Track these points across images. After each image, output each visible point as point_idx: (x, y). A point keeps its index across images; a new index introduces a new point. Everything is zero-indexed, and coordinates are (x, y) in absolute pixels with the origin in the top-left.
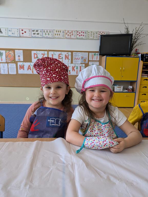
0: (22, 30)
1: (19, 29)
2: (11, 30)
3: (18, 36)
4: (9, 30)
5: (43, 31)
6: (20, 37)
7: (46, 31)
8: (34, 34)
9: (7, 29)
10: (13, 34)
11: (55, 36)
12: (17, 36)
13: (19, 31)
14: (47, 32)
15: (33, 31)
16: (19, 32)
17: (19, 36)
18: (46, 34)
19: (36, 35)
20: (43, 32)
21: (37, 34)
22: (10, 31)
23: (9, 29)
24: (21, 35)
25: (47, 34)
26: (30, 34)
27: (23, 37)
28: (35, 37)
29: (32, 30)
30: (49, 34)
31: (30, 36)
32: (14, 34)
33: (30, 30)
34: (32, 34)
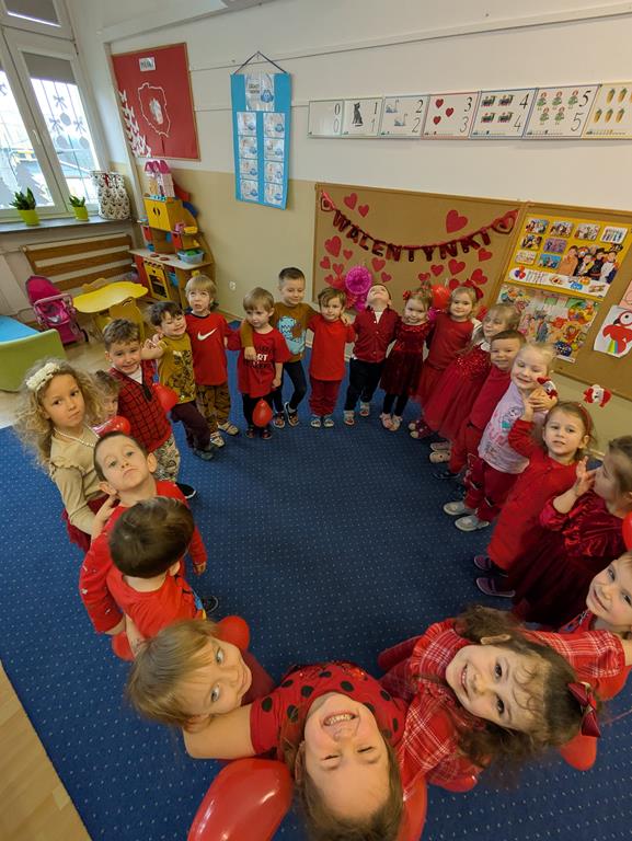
0: (439, 103)
1: (425, 99)
2: (392, 108)
3: (414, 134)
4: (385, 109)
5: (539, 97)
7: (550, 100)
8: (487, 119)
9: (380, 102)
10: (397, 124)
11: (592, 126)
12: (410, 134)
13: (423, 109)
14: (557, 101)
15: (487, 103)
16: (421, 115)
17: (419, 134)
18: (544, 117)
19: (495, 127)
20: (536, 107)
21: (504, 119)
22: (389, 111)
23: (387, 102)
24: (431, 127)
25: (553, 114)
26: (468, 125)
27: (436, 138)
28: (488, 138)
29: (483, 98)
30: (560, 117)
31: (465, 134)
32: (404, 125)
33: (474, 97)
34: (479, 119)
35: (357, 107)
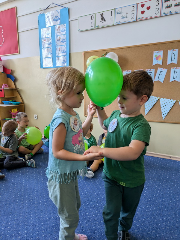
0: (143, 6)
1: (135, 6)
3: (133, 20)
4: (116, 13)
6: (137, 20)
8: (168, 7)
9: (113, 11)
12: (130, 20)
13: (135, 9)
15: (167, 1)
17: (135, 20)
19: (173, 9)
21: (176, 6)
23: (117, 10)
24: (140, 16)
28: (171, 14)
31: (159, 15)
32: (126, 17)
34: (164, 8)
35: (102, 15)
